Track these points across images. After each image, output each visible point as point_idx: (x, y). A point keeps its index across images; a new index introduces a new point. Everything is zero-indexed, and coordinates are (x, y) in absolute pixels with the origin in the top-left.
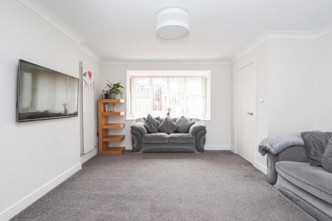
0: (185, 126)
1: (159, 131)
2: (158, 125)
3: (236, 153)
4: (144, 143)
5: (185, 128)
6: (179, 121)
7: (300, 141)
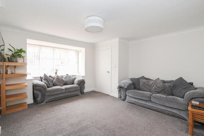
0: (71, 80)
1: (54, 85)
2: (52, 81)
3: (98, 91)
4: (47, 96)
5: (71, 81)
6: (65, 77)
7: (131, 82)
